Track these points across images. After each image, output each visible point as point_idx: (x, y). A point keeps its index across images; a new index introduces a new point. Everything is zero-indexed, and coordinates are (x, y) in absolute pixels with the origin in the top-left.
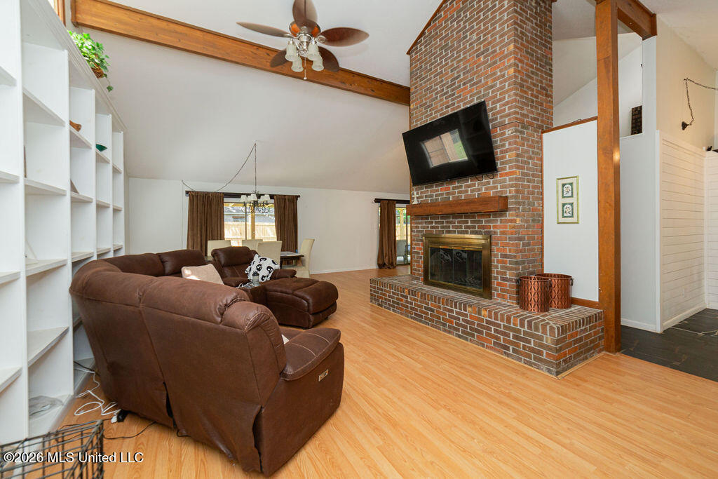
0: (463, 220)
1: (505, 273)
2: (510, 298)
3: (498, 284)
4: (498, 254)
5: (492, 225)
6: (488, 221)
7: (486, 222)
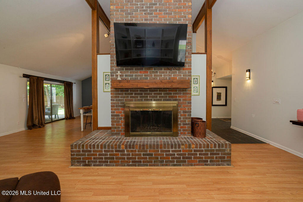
0: (158, 92)
1: (185, 121)
2: (188, 133)
3: (181, 127)
4: (181, 112)
5: (178, 96)
6: (176, 94)
7: (174, 94)
